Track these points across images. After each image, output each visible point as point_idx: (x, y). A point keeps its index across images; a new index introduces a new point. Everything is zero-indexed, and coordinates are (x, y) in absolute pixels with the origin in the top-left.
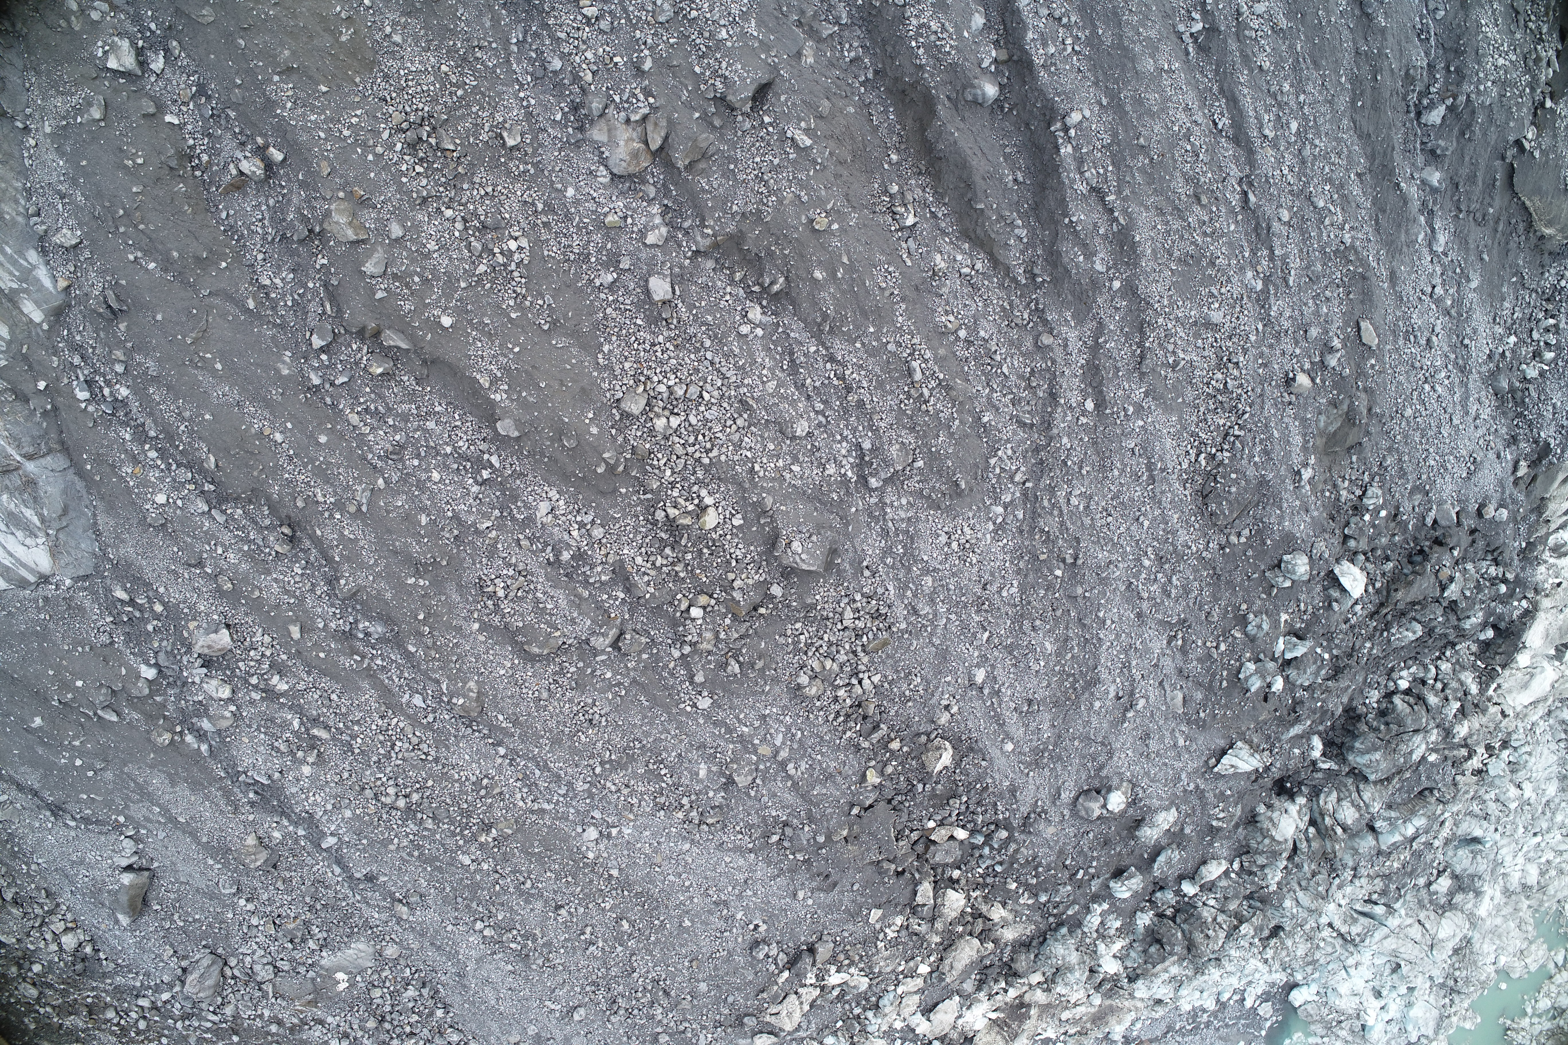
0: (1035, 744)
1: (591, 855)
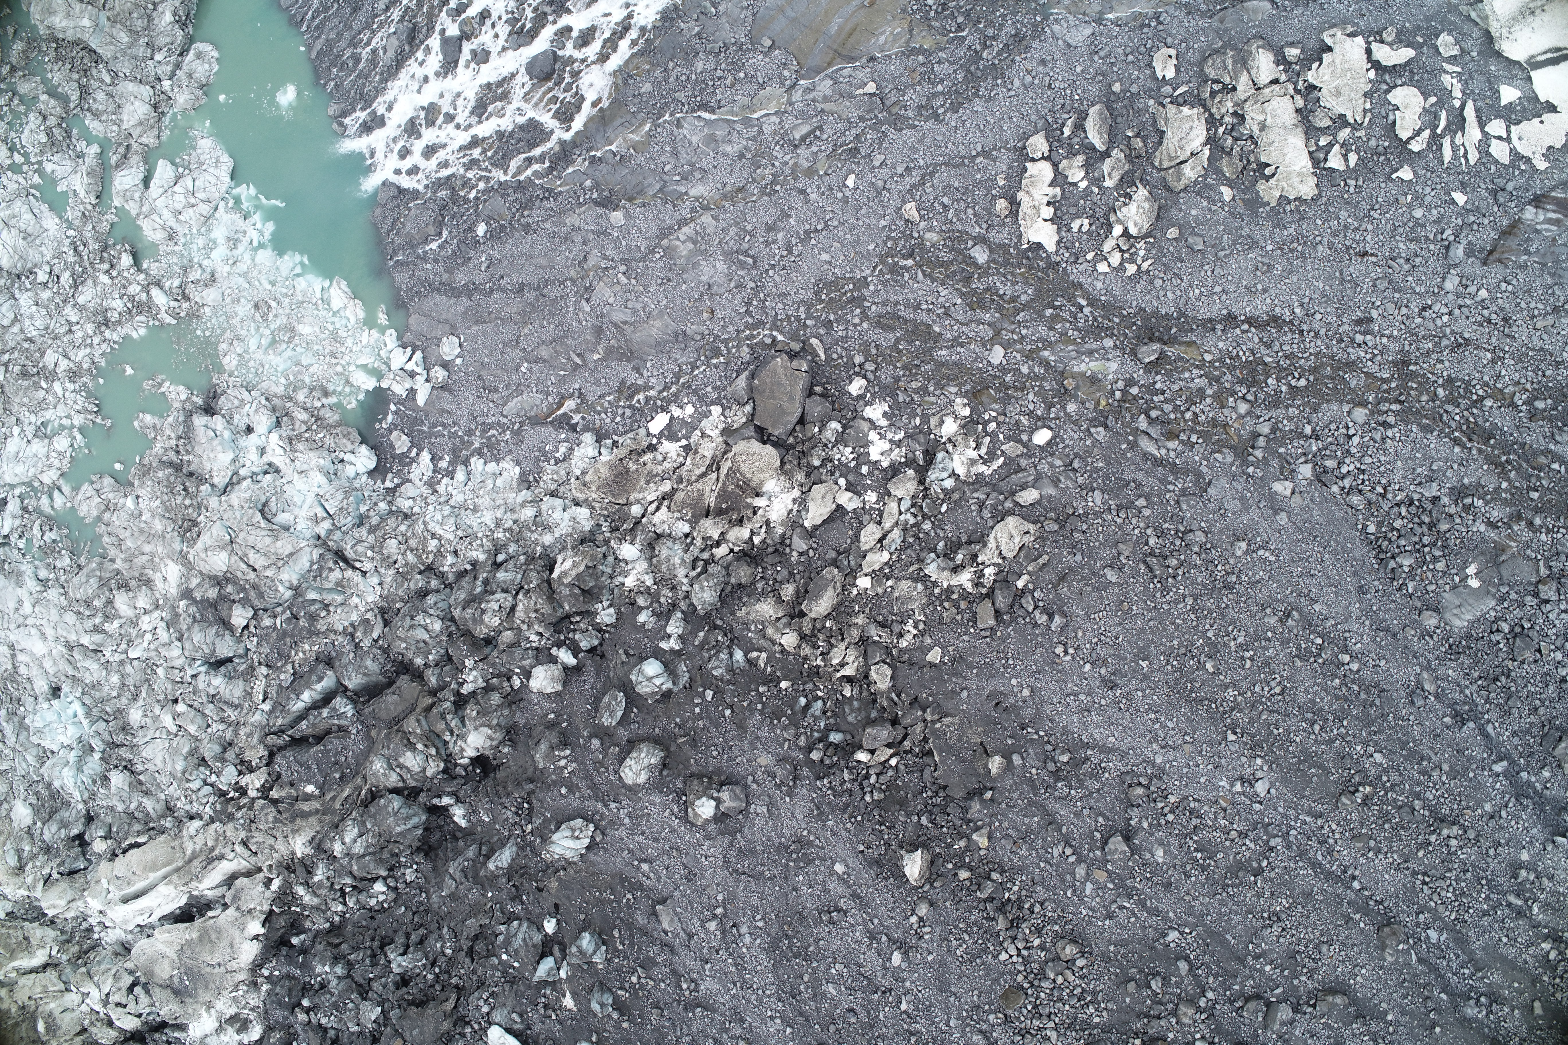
0: (810, 869)
1: (1259, 761)
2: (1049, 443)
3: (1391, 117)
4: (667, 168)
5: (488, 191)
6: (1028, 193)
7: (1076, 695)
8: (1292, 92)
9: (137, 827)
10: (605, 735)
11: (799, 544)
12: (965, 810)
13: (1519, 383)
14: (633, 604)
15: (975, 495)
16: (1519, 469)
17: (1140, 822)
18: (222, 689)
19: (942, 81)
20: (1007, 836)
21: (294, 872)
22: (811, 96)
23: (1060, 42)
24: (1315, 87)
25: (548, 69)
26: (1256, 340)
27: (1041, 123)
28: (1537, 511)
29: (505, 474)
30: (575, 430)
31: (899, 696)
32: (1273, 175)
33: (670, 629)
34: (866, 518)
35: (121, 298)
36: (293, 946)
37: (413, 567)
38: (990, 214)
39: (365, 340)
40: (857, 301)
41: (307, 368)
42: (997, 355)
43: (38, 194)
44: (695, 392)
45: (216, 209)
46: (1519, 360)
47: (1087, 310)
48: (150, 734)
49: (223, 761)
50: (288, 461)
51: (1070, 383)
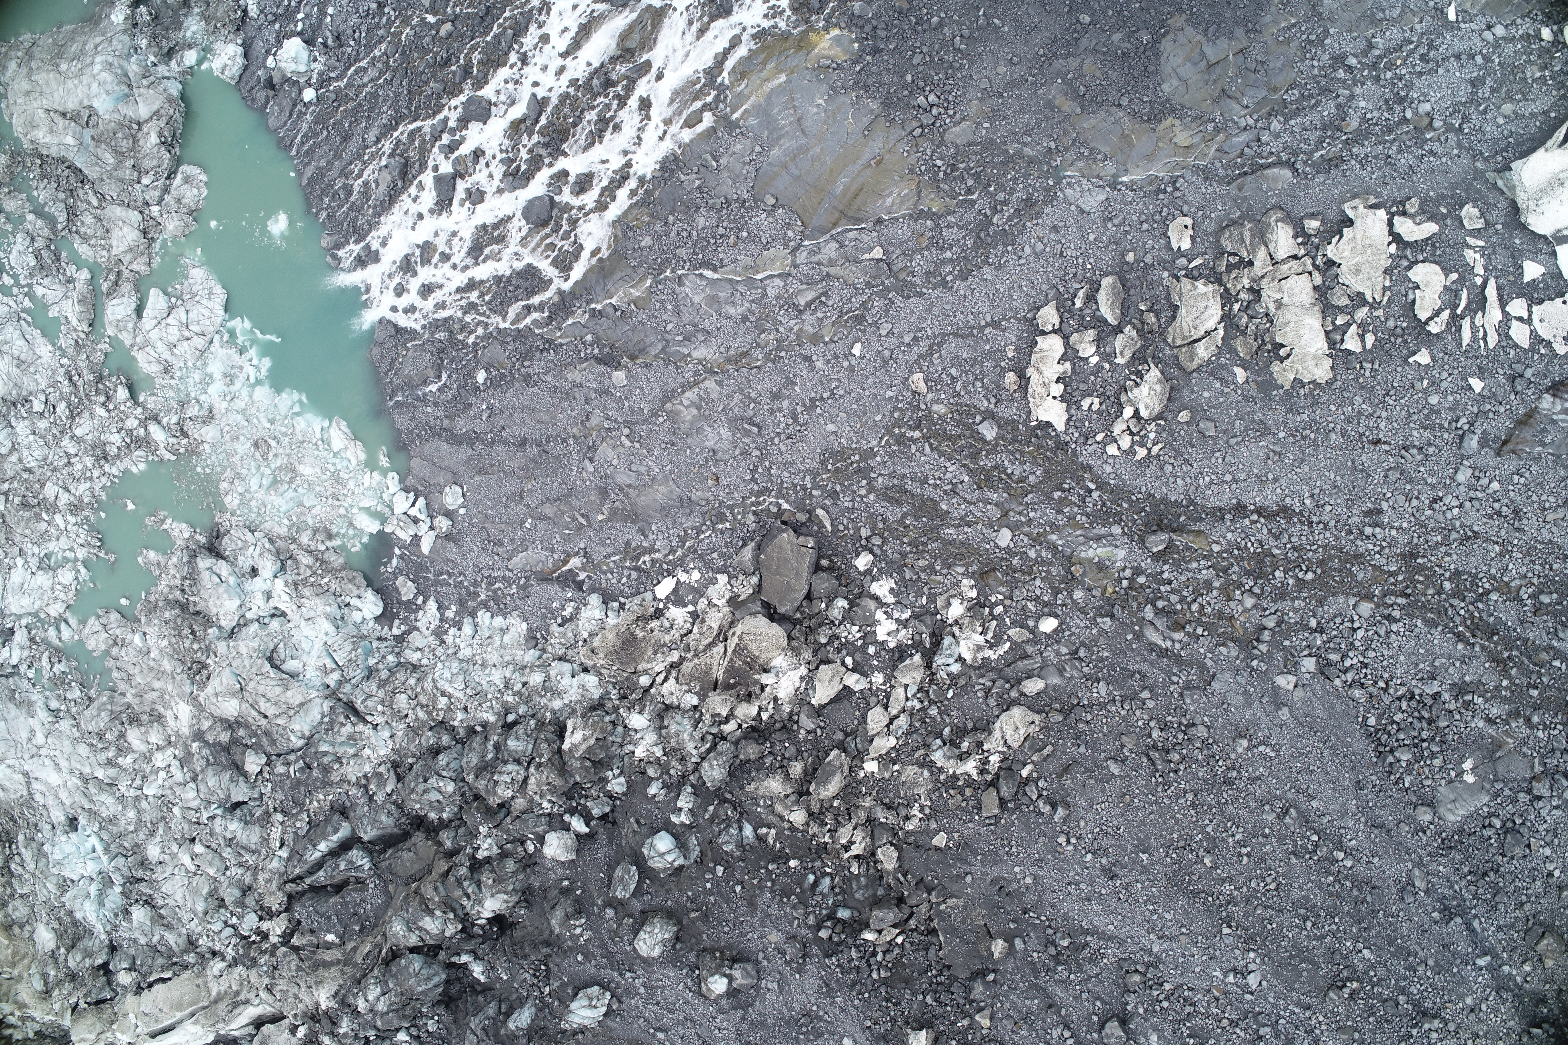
0: (819, 1042)
1: (1252, 955)
2: (1055, 631)
3: (1411, 297)
4: (669, 328)
5: (487, 336)
6: (1038, 369)
7: (1077, 884)
8: (1310, 268)
9: (160, 961)
10: (618, 905)
11: (807, 723)
12: (969, 990)
13: (1525, 577)
14: (644, 773)
15: (981, 681)
16: (1520, 666)
17: (1136, 1008)
18: (238, 835)
19: (950, 248)
20: (1008, 1017)
21: (319, 1021)
22: (815, 259)
23: (1073, 208)
24: (1334, 263)
25: (545, 216)
26: (1265, 531)
27: (1052, 293)
28: (1536, 708)
29: (512, 629)
30: (580, 589)
31: (905, 876)
32: (1289, 356)
33: (679, 804)
34: (873, 700)
35: (119, 432)
37: (424, 723)
38: (998, 387)
39: (367, 484)
40: (863, 472)
41: (310, 509)
42: (1005, 538)
43: (29, 319)
44: (701, 557)
45: (211, 342)
46: (1528, 554)
47: (1095, 495)
48: (169, 870)
49: (243, 906)
50: (294, 607)
51: (1077, 570)
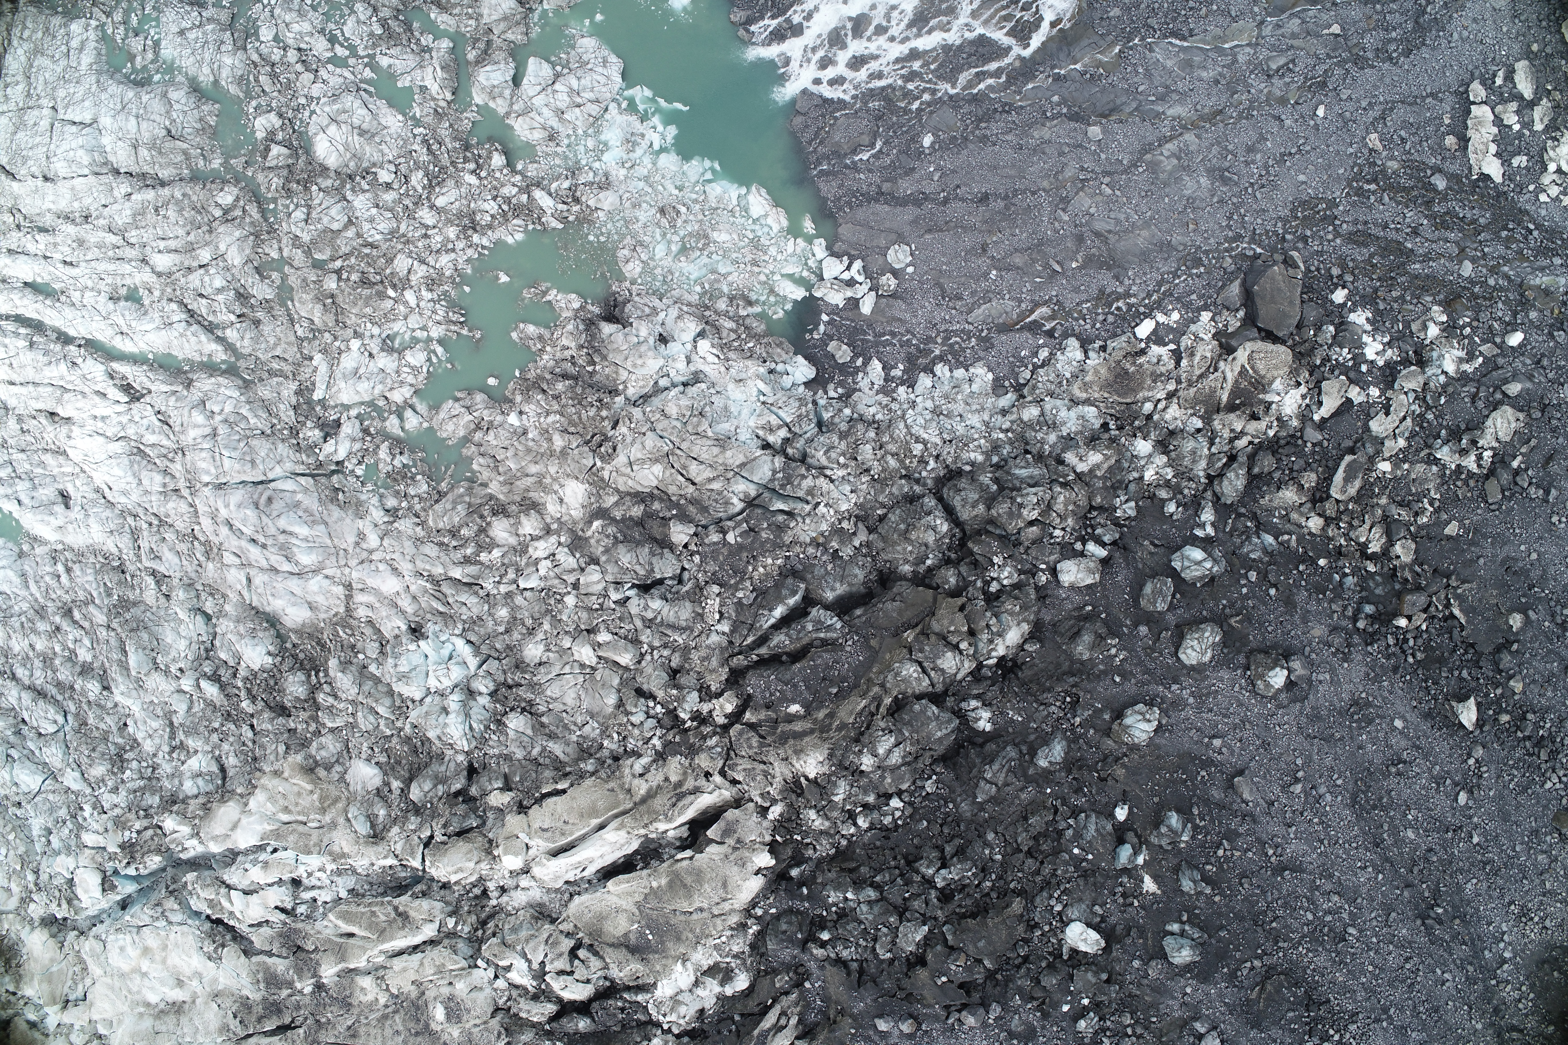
0: (1372, 728)
2: (1520, 345)
4: (1141, 89)
5: (936, 103)
6: (1475, 131)
9: (547, 774)
10: (1152, 620)
11: (1312, 436)
12: (1496, 664)
14: (1153, 497)
15: (1466, 389)
18: (662, 613)
19: (1394, 30)
20: (1534, 681)
21: (802, 793)
22: (1280, 32)
23: (1488, 5)
29: (978, 379)
30: (1052, 335)
31: (1421, 566)
33: (1201, 518)
34: (1372, 410)
35: (495, 198)
36: (791, 878)
37: (894, 473)
38: (1441, 147)
39: (790, 251)
40: (1329, 220)
41: (725, 276)
42: (1465, 269)
44: (1178, 299)
45: (606, 110)
47: (1535, 234)
48: (556, 670)
50: (724, 370)
51: (1529, 295)
